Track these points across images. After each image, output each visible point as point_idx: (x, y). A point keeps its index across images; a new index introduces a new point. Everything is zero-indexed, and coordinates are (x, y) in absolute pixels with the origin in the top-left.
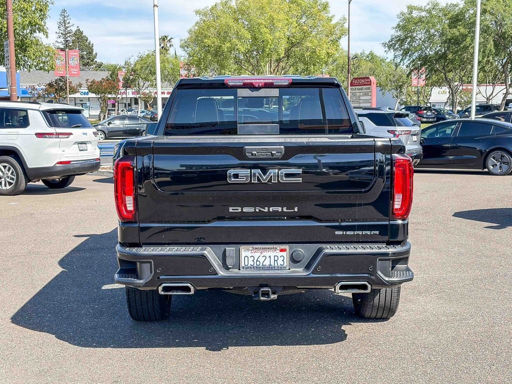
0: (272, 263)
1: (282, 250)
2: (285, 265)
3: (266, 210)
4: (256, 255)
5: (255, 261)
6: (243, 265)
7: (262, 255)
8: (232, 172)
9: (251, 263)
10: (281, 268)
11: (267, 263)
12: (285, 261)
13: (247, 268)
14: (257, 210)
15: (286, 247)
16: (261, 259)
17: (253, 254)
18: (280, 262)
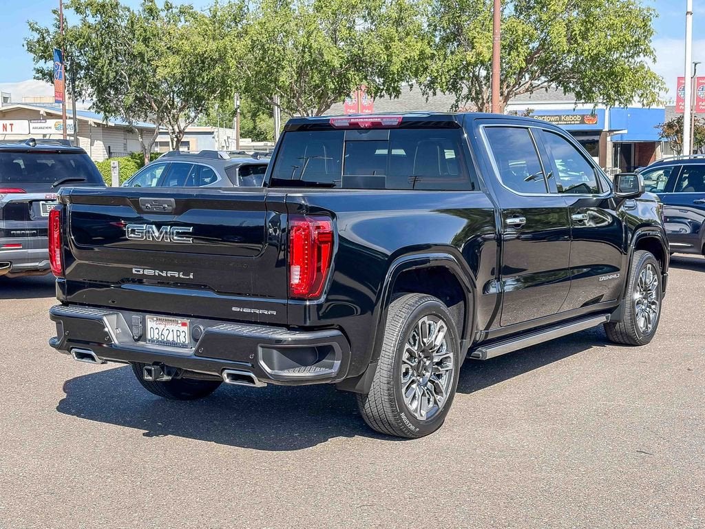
0: (175, 340)
1: (184, 324)
2: (187, 342)
3: (164, 275)
4: (161, 327)
5: (160, 334)
6: (149, 338)
7: (166, 329)
8: (130, 226)
9: (156, 336)
10: (184, 346)
11: (170, 338)
12: (186, 337)
13: (152, 341)
14: (157, 274)
15: (187, 321)
16: (165, 333)
17: (159, 326)
18: (182, 339)
